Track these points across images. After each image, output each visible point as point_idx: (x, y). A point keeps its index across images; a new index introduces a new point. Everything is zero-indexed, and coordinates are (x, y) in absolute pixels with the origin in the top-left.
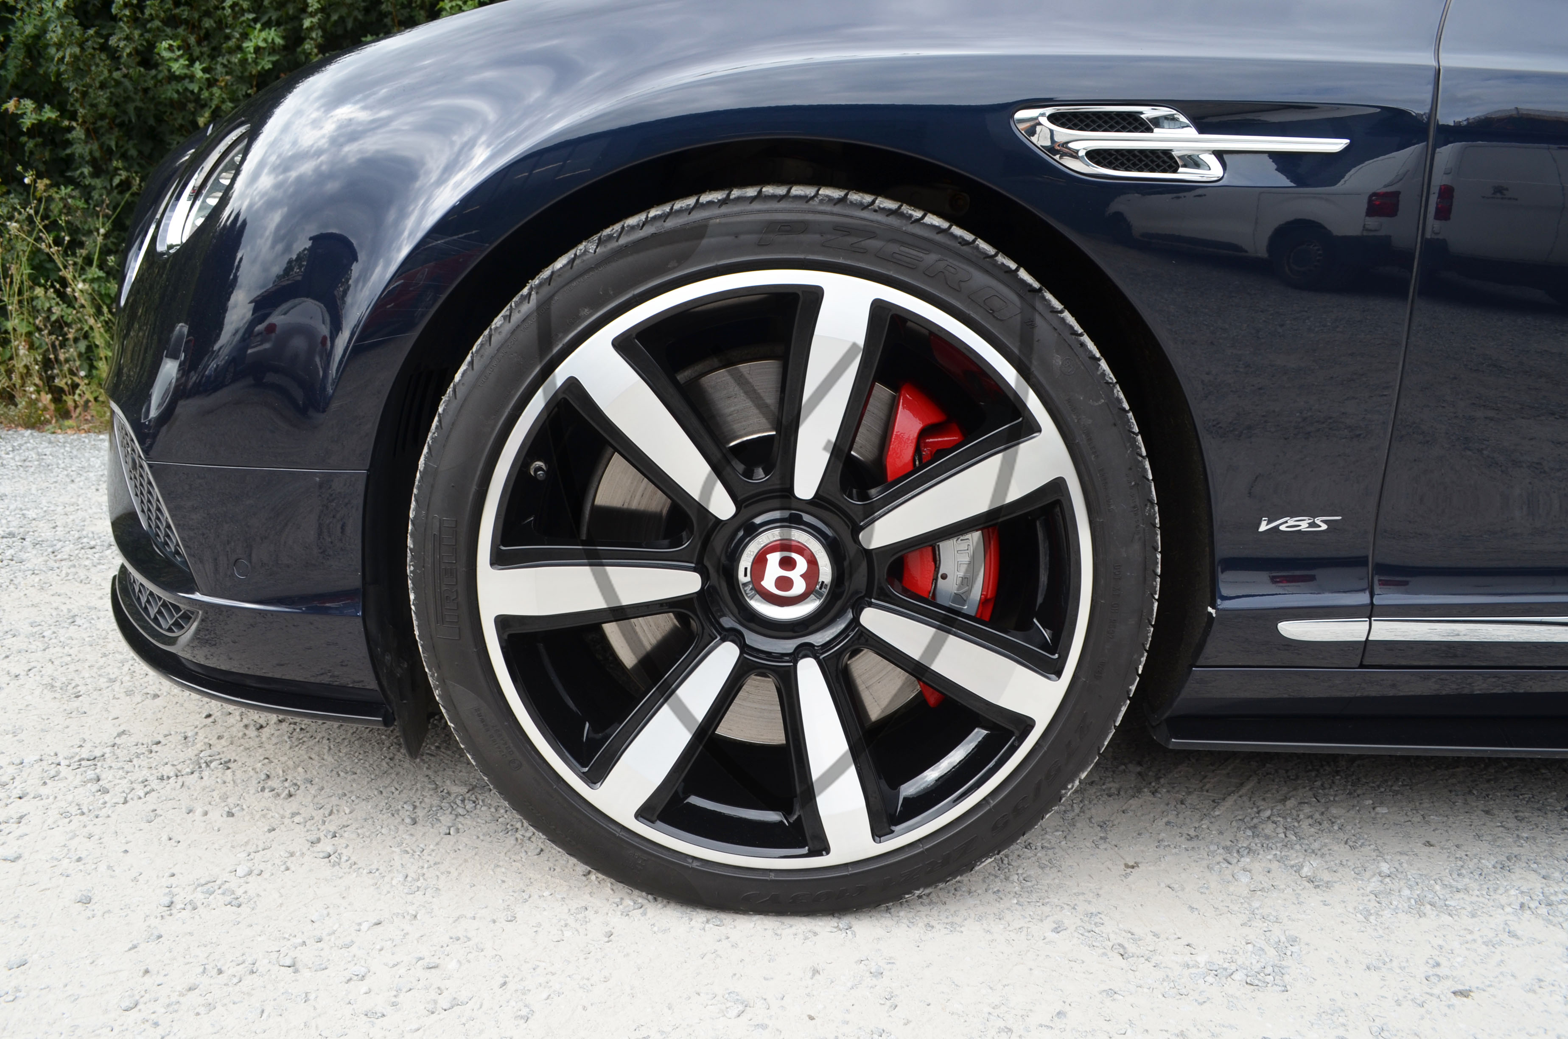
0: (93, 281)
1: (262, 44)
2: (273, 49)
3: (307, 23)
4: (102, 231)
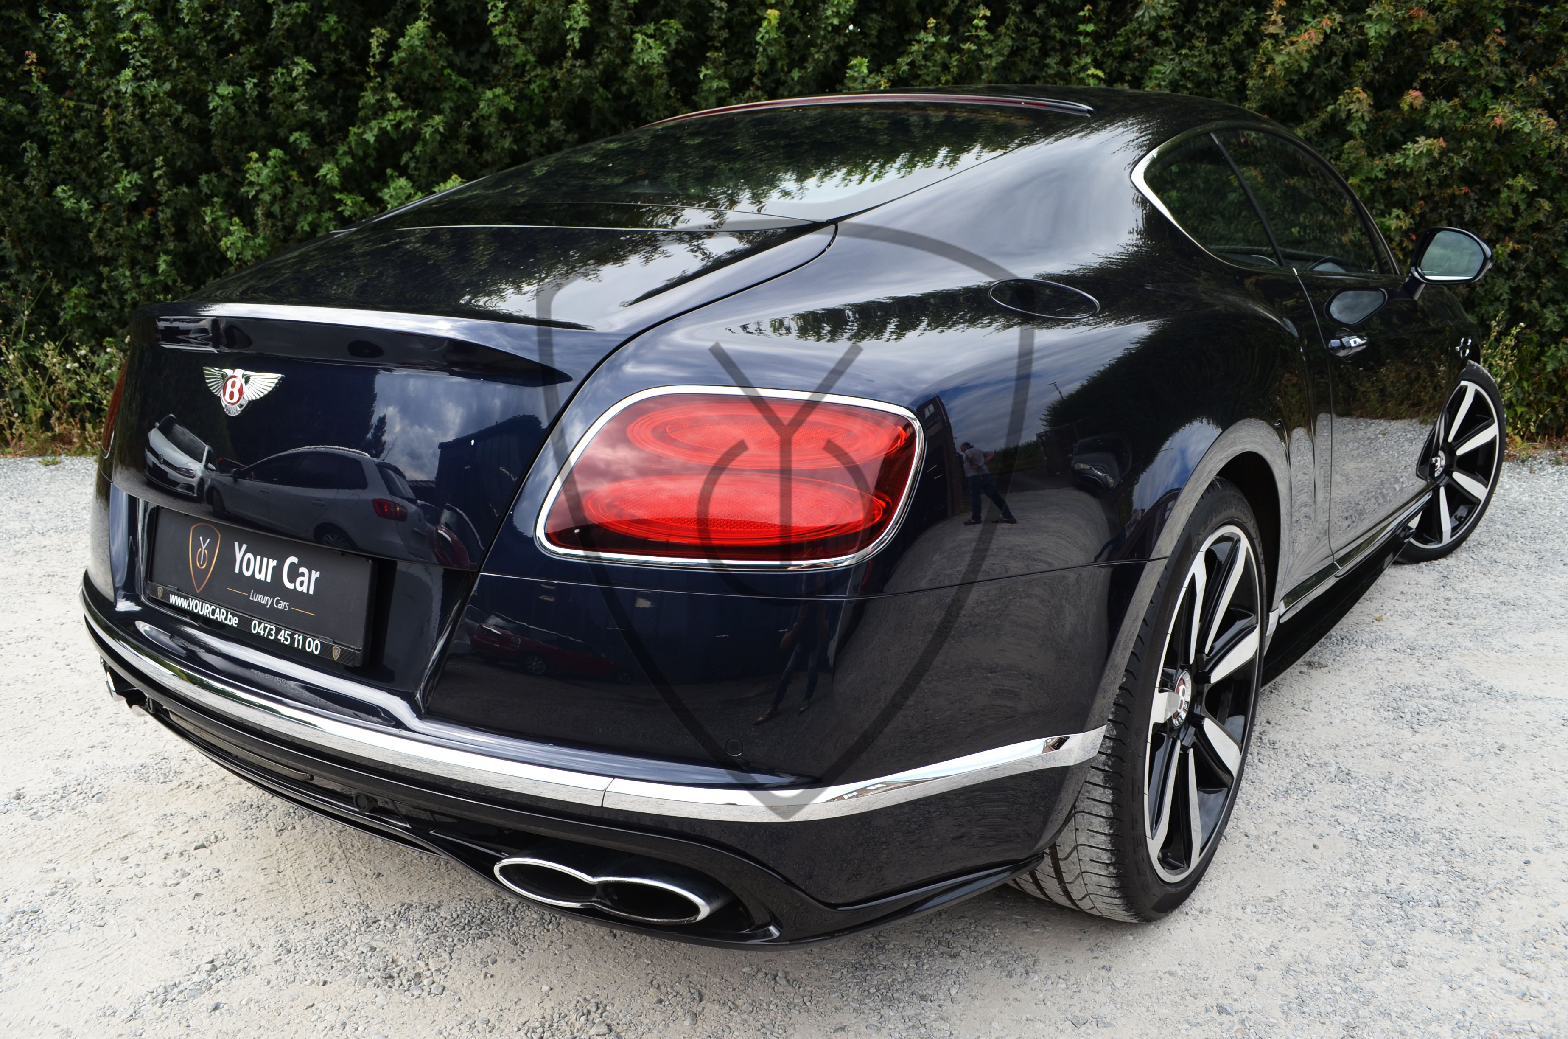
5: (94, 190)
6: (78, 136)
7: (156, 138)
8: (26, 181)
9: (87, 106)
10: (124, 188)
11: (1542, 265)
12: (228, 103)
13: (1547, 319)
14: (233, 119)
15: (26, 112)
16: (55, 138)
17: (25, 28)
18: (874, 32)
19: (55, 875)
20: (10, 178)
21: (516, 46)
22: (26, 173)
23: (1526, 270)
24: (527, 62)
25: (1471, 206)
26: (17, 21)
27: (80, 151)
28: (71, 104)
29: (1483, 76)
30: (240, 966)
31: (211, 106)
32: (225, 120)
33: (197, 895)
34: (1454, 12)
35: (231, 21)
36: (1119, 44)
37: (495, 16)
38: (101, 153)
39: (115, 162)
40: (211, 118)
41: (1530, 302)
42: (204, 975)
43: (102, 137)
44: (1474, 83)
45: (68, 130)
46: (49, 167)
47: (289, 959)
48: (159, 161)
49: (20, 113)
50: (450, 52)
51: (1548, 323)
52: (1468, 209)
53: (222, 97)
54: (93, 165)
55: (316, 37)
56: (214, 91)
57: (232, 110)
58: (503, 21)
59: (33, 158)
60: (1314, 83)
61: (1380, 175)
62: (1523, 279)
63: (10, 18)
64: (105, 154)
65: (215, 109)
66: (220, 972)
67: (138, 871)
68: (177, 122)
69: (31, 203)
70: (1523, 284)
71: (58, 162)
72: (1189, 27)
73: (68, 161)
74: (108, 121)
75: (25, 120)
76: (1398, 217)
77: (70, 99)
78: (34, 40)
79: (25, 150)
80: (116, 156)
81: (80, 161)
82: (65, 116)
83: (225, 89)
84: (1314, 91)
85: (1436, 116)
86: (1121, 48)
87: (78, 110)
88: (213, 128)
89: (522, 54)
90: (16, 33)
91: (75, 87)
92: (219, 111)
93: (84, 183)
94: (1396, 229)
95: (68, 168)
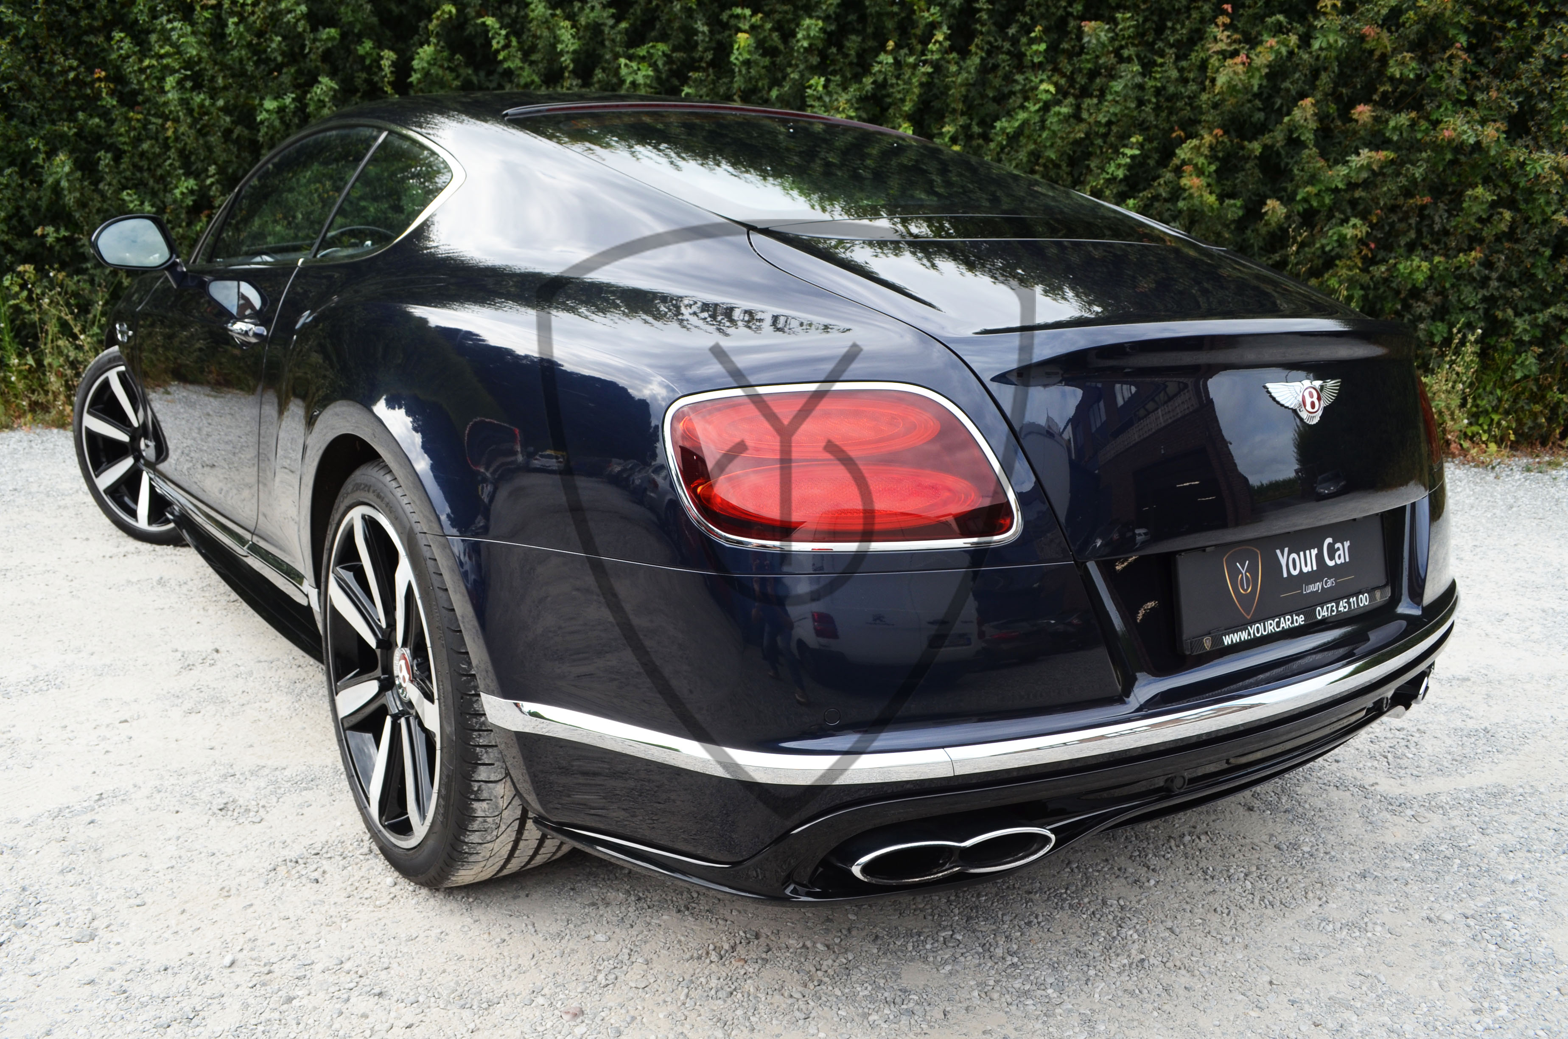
0: (93, 336)
1: (185, 191)
2: (192, 192)
3: (208, 182)
4: (100, 303)
5: (161, 195)
6: (145, 146)
7: (209, 148)
8: (101, 186)
9: (153, 120)
10: (182, 193)
11: (1515, 275)
12: (274, 116)
13: (1516, 328)
14: (278, 132)
15: (103, 124)
16: (126, 148)
17: (103, 50)
18: (852, 52)
19: (9, 735)
20: (86, 183)
21: (522, 68)
22: (102, 179)
23: (1500, 279)
24: (533, 82)
25: (1441, 217)
26: (97, 45)
27: (148, 159)
28: (140, 116)
29: (1443, 89)
30: (120, 798)
31: (259, 119)
32: (271, 133)
33: (107, 752)
34: (1415, 28)
35: (274, 45)
36: (1088, 61)
37: (498, 43)
38: (165, 161)
39: (175, 169)
40: (259, 131)
41: (1504, 311)
42: (92, 803)
43: (166, 147)
44: (1436, 96)
45: (138, 140)
46: (120, 173)
47: (158, 796)
48: (212, 169)
49: (98, 126)
50: (470, 72)
51: (1518, 332)
52: (1437, 219)
53: (267, 111)
54: (159, 172)
55: (351, 59)
56: (261, 105)
57: (277, 123)
58: (507, 46)
59: (107, 165)
60: (1282, 98)
61: (1340, 186)
62: (1497, 289)
63: (91, 43)
64: (168, 162)
65: (262, 122)
66: (104, 801)
67: (71, 735)
68: (227, 133)
69: (105, 206)
70: (1496, 294)
71: (128, 169)
72: (1160, 44)
73: (138, 168)
74: (170, 133)
75: (102, 131)
76: (1354, 226)
77: (138, 113)
78: (111, 61)
79: (99, 159)
80: (177, 164)
81: (149, 169)
82: (135, 129)
83: (270, 104)
84: (1282, 105)
85: (1395, 128)
86: (1089, 66)
87: (145, 124)
88: (261, 139)
89: (527, 75)
90: (96, 55)
91: (144, 102)
92: (266, 124)
93: (153, 189)
94: (1352, 238)
95: (138, 175)
